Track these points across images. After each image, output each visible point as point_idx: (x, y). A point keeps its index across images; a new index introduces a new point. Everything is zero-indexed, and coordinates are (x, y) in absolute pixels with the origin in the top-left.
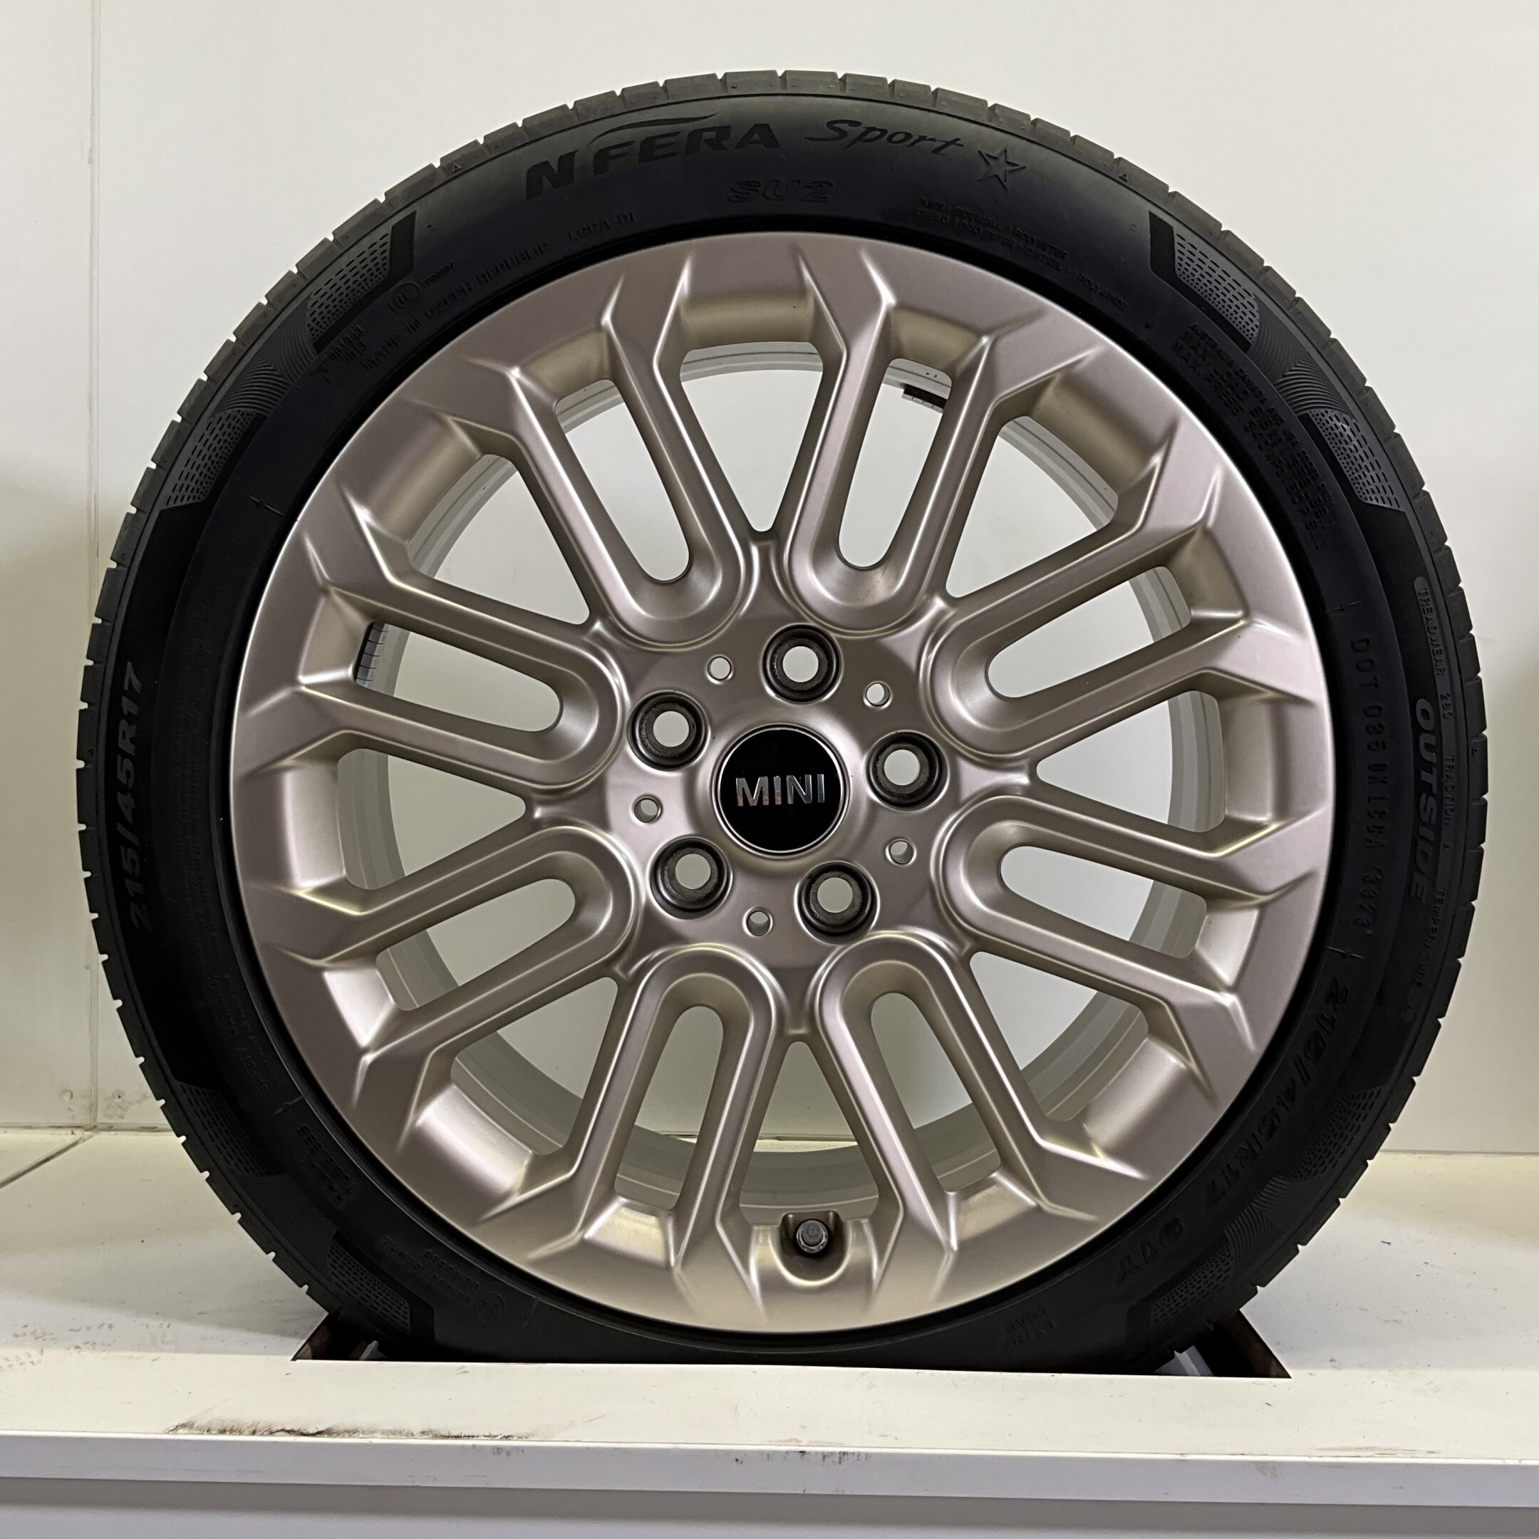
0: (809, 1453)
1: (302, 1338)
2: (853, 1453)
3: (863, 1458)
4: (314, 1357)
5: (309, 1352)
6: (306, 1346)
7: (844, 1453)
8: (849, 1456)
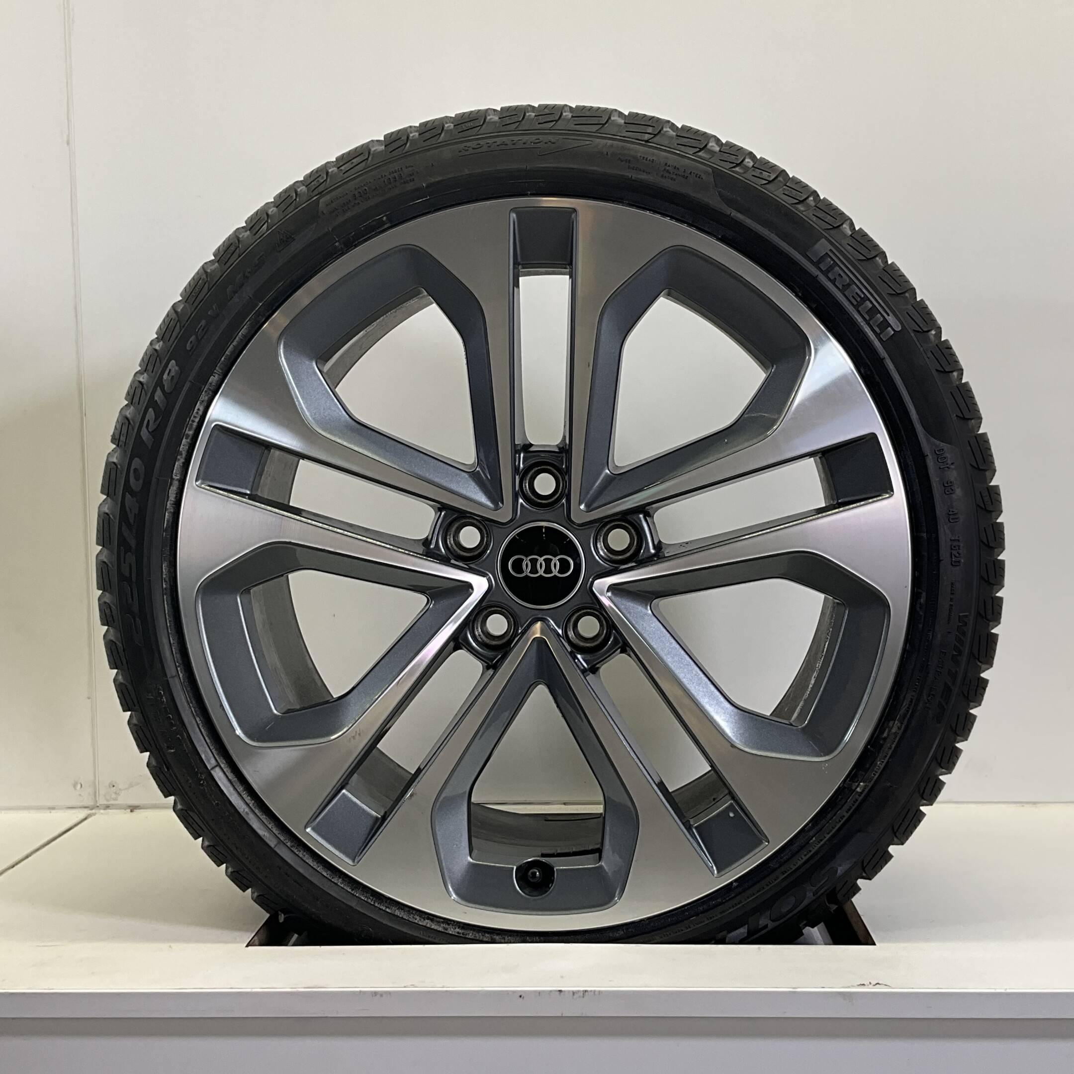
0: (565, 991)
1: (252, 932)
2: (591, 991)
3: (596, 993)
4: (261, 945)
5: (257, 942)
6: (256, 938)
7: (586, 991)
8: (590, 993)
